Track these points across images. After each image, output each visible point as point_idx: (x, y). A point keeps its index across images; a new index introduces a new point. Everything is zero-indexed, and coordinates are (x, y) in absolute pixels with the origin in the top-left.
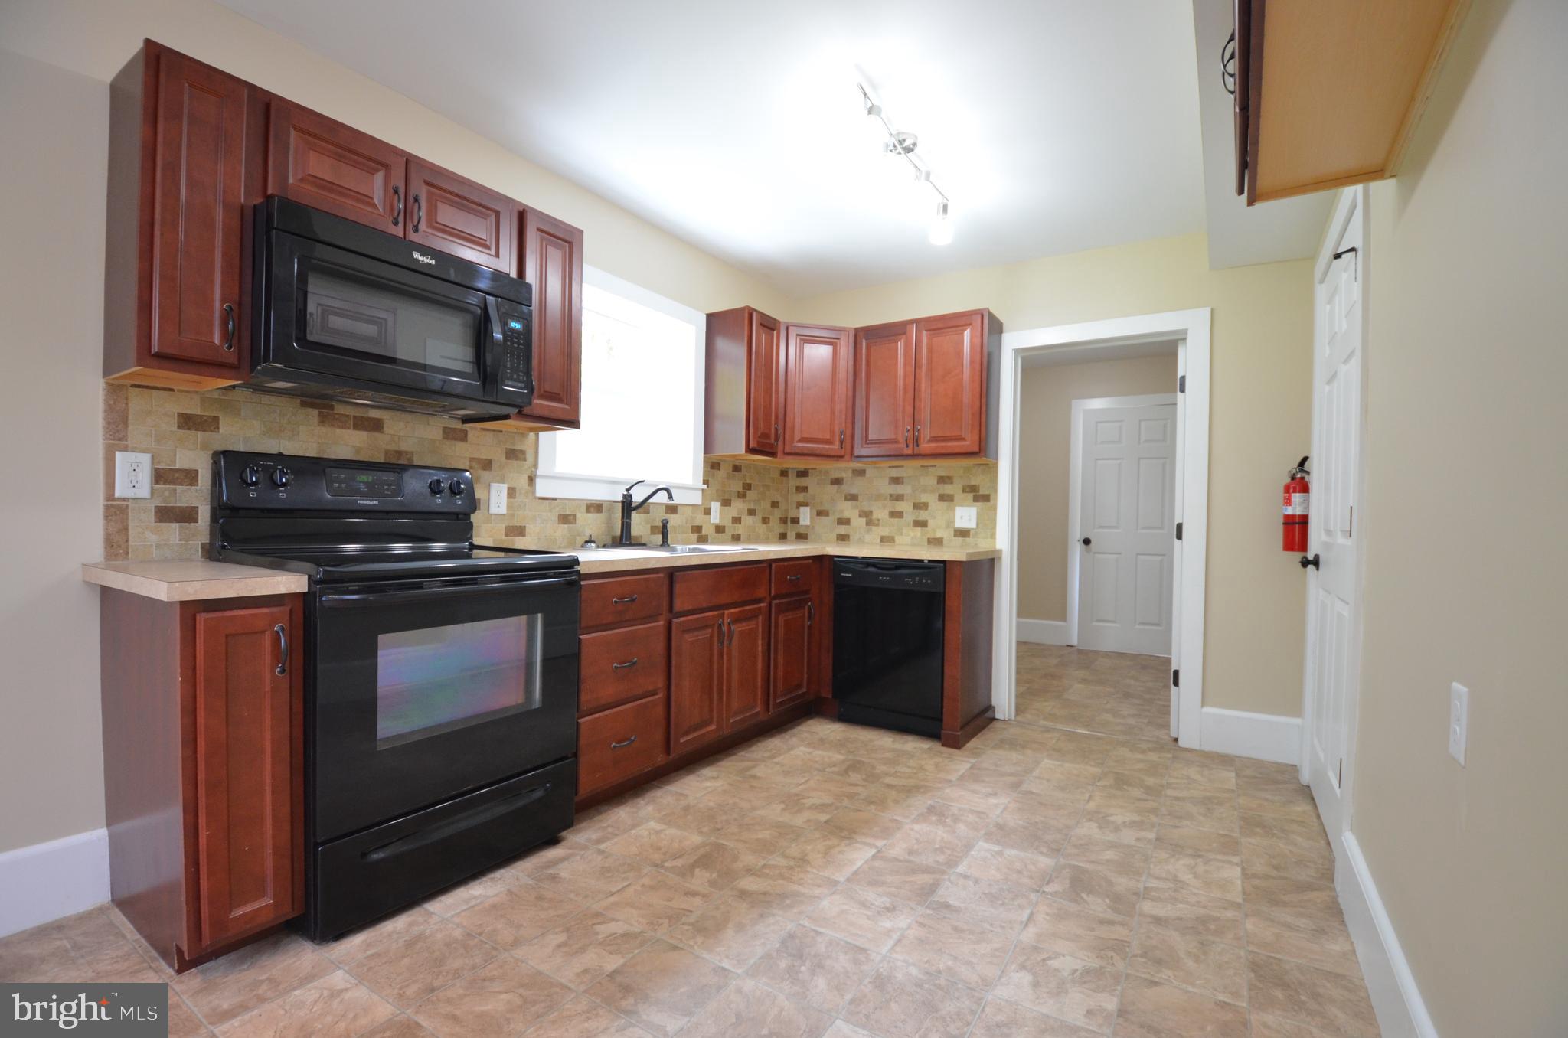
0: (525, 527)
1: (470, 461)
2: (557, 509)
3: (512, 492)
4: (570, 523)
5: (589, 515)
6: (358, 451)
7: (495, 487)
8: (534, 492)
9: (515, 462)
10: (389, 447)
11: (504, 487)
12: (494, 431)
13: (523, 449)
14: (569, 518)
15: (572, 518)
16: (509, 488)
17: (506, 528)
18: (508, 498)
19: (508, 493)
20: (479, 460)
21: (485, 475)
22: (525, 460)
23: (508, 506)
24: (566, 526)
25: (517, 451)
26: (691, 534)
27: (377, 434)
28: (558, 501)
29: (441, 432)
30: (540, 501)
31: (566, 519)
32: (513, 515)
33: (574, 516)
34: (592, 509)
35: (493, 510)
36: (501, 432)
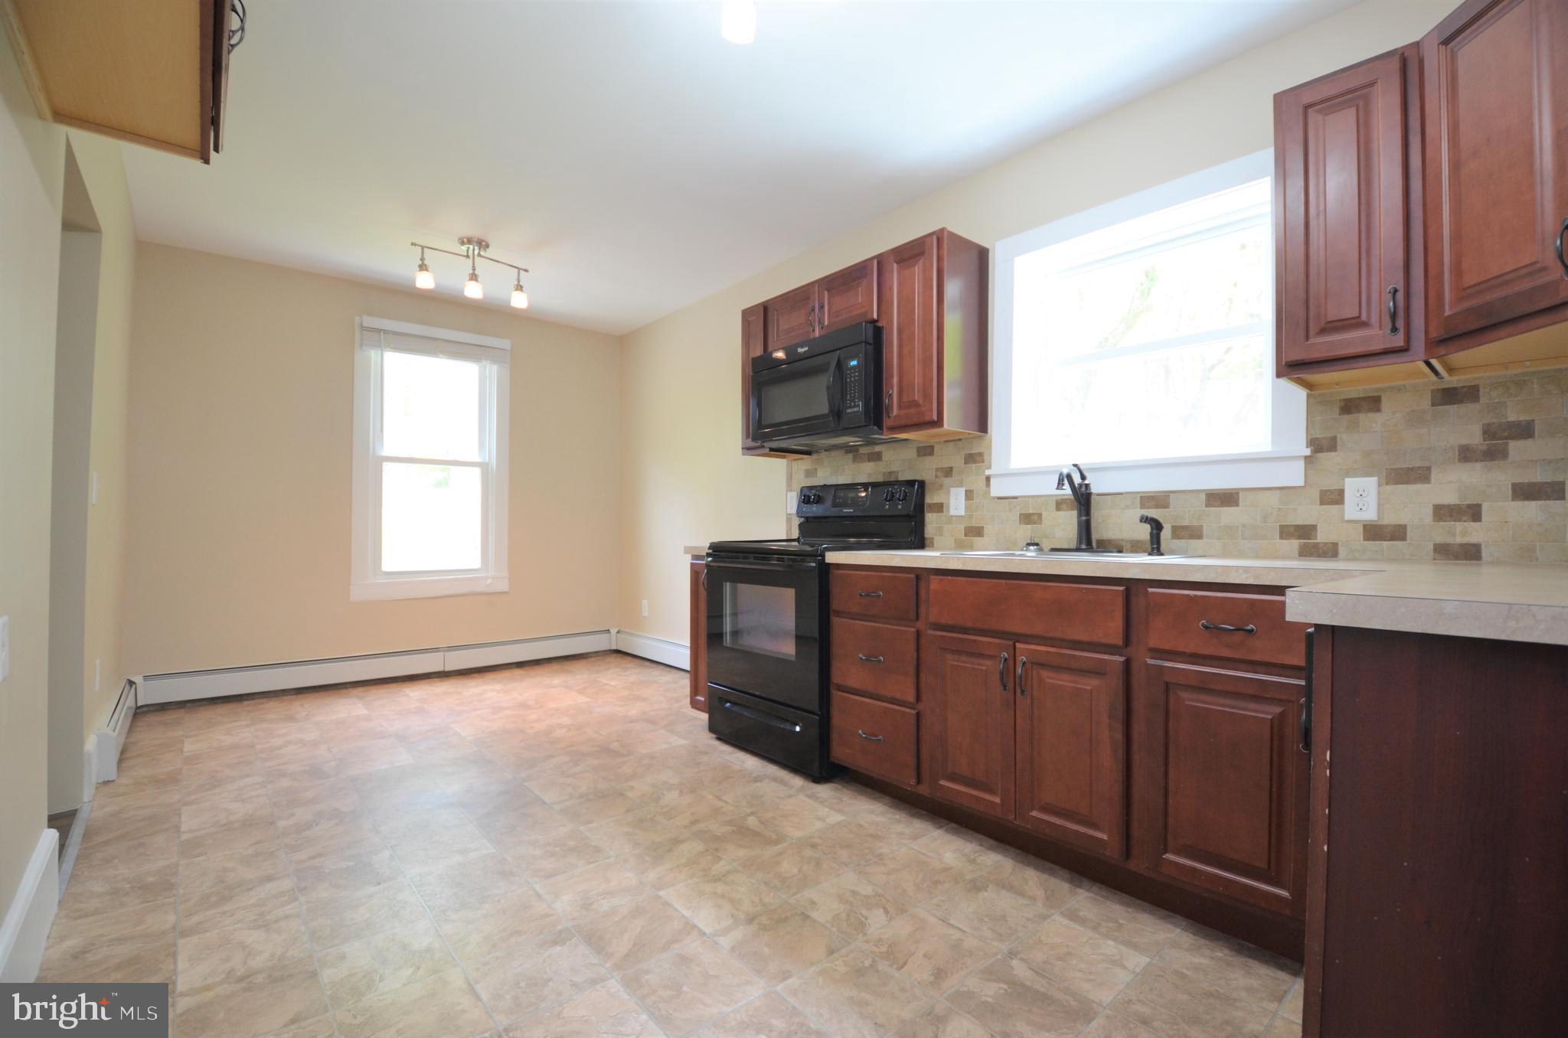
0: (983, 527)
1: (936, 471)
2: (1018, 508)
3: (969, 495)
4: (1035, 523)
5: (1061, 513)
6: (870, 475)
7: (953, 491)
8: (989, 492)
9: (974, 466)
10: (885, 470)
11: (962, 491)
12: (955, 440)
13: (981, 451)
14: (1033, 517)
15: (1036, 517)
16: (966, 491)
17: (965, 529)
18: (966, 500)
19: (966, 495)
20: (942, 469)
21: (946, 481)
22: (983, 462)
23: (966, 507)
24: (1029, 526)
25: (975, 454)
26: (1279, 541)
27: (879, 463)
28: (1019, 499)
29: (916, 451)
30: (999, 500)
31: (1027, 519)
32: (971, 517)
33: (1040, 515)
34: (1064, 506)
35: (953, 512)
36: (960, 440)
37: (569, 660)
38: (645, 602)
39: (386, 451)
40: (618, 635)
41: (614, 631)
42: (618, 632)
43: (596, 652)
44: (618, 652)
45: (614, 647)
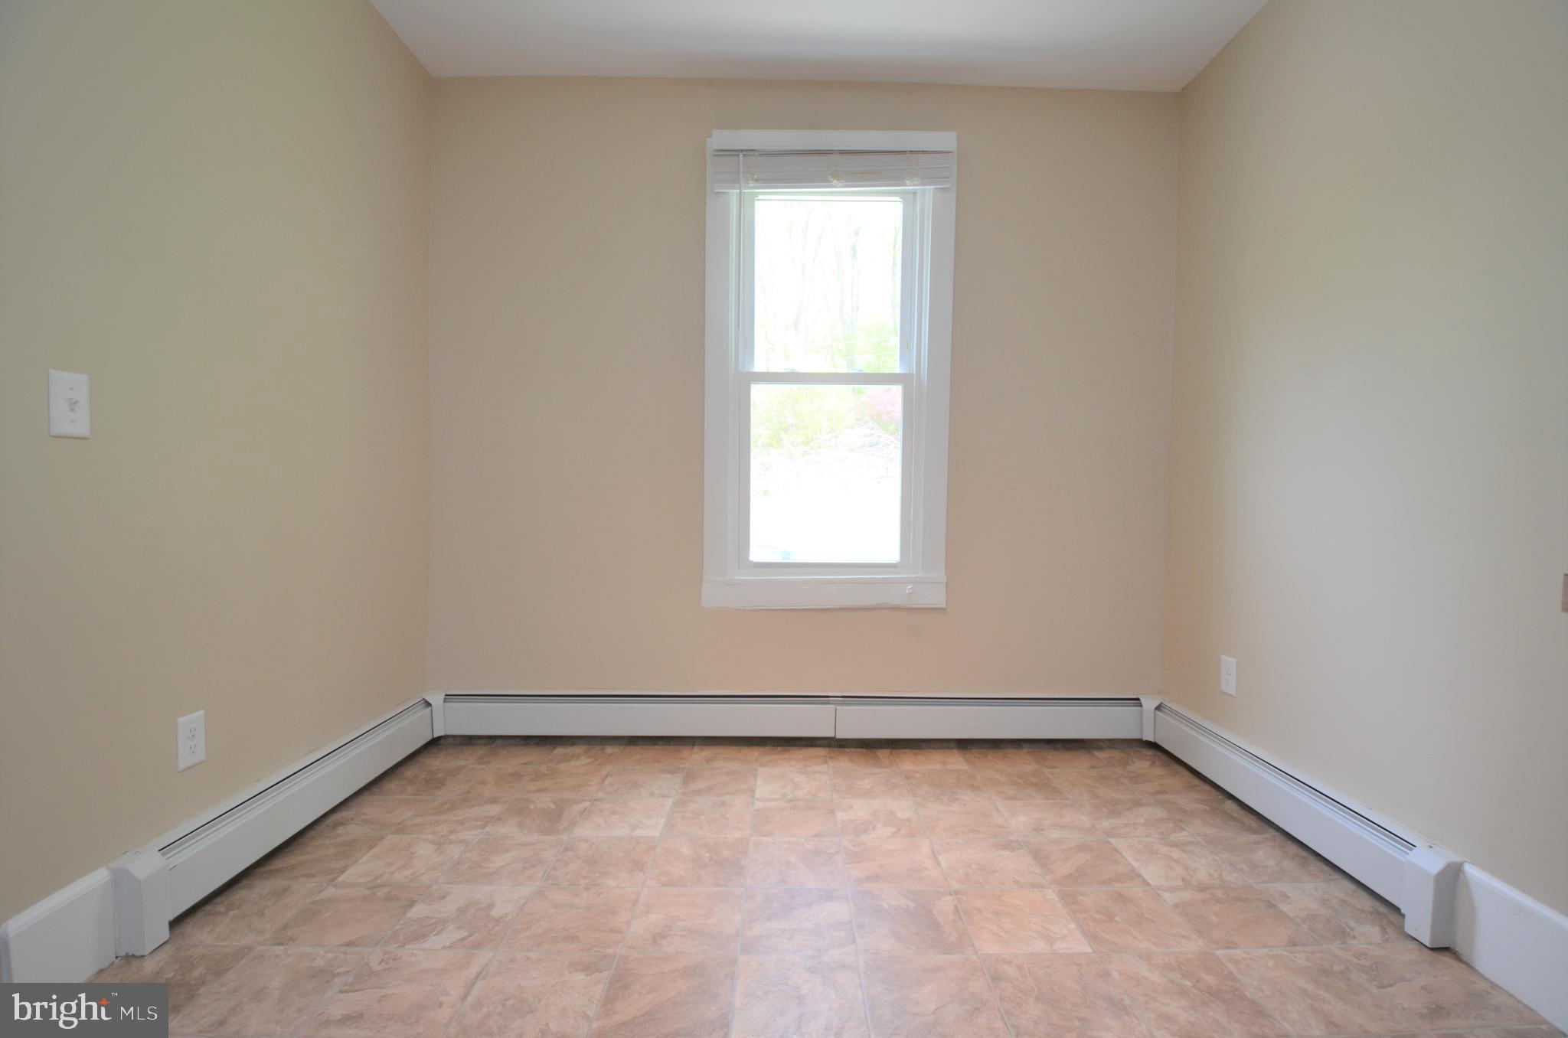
37: (1056, 749)
38: (1229, 662)
39: (760, 365)
40: (1157, 712)
41: (1149, 703)
42: (1158, 708)
43: (1110, 740)
44: (1154, 746)
45: (1148, 736)
